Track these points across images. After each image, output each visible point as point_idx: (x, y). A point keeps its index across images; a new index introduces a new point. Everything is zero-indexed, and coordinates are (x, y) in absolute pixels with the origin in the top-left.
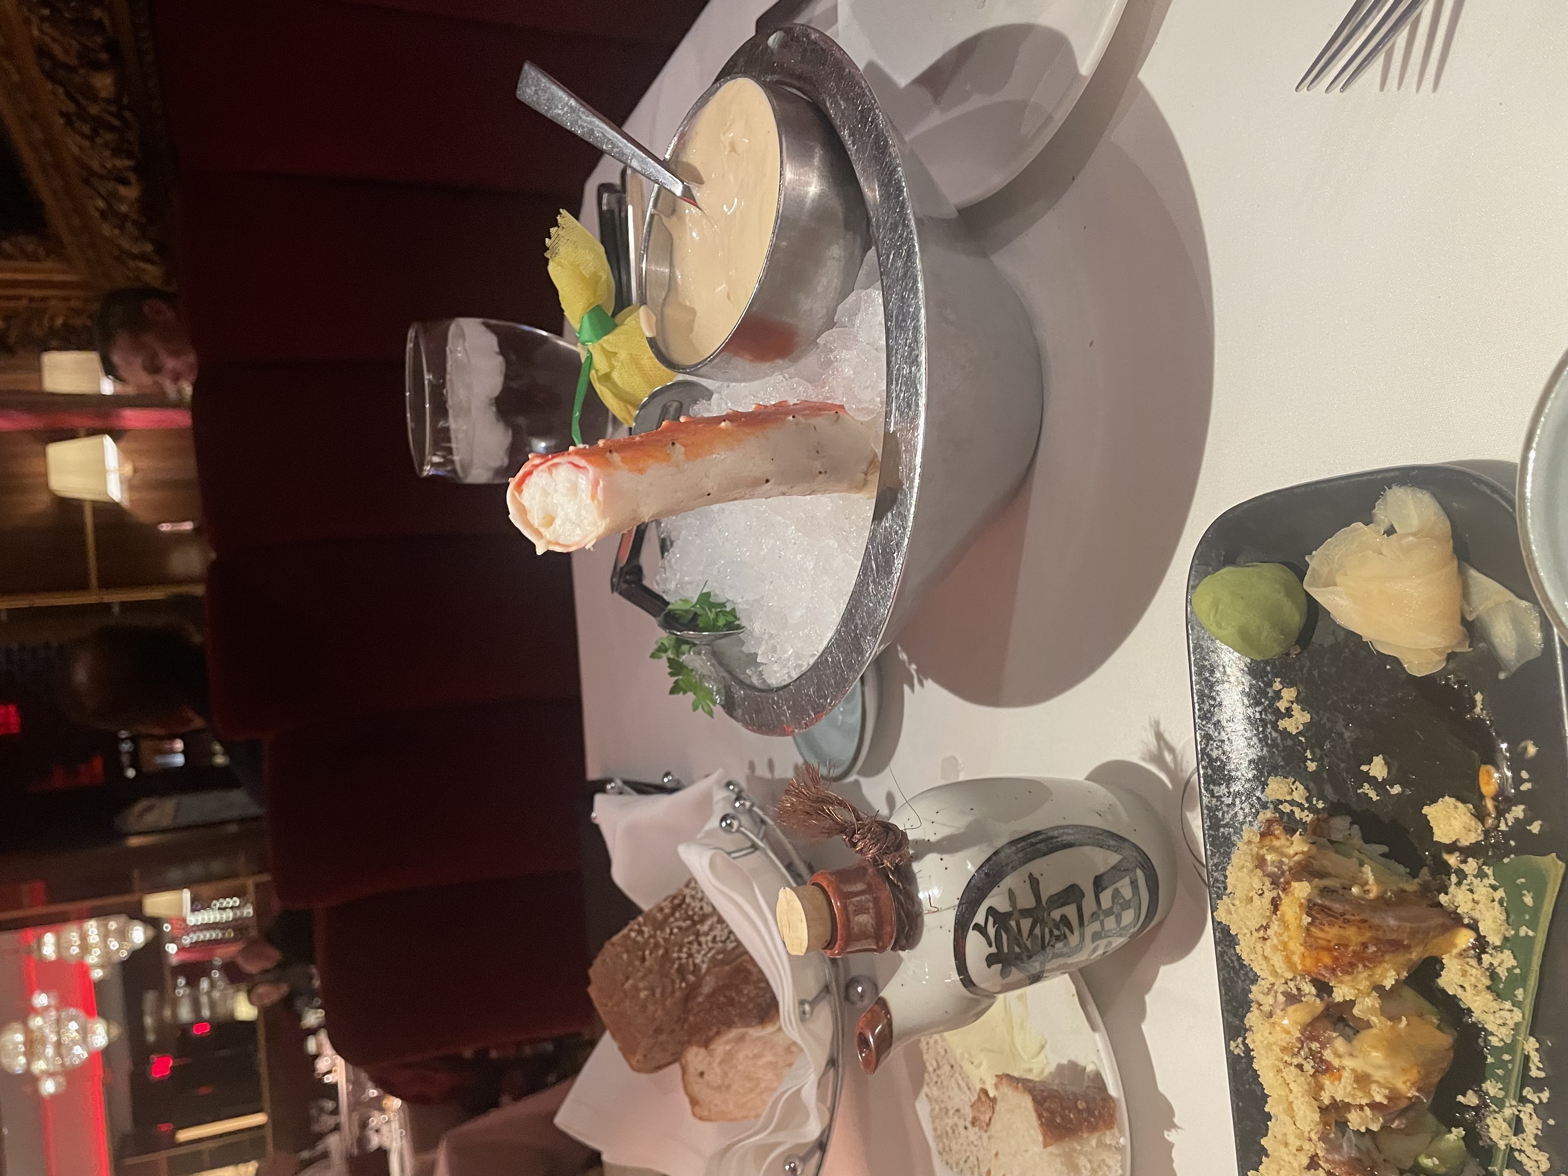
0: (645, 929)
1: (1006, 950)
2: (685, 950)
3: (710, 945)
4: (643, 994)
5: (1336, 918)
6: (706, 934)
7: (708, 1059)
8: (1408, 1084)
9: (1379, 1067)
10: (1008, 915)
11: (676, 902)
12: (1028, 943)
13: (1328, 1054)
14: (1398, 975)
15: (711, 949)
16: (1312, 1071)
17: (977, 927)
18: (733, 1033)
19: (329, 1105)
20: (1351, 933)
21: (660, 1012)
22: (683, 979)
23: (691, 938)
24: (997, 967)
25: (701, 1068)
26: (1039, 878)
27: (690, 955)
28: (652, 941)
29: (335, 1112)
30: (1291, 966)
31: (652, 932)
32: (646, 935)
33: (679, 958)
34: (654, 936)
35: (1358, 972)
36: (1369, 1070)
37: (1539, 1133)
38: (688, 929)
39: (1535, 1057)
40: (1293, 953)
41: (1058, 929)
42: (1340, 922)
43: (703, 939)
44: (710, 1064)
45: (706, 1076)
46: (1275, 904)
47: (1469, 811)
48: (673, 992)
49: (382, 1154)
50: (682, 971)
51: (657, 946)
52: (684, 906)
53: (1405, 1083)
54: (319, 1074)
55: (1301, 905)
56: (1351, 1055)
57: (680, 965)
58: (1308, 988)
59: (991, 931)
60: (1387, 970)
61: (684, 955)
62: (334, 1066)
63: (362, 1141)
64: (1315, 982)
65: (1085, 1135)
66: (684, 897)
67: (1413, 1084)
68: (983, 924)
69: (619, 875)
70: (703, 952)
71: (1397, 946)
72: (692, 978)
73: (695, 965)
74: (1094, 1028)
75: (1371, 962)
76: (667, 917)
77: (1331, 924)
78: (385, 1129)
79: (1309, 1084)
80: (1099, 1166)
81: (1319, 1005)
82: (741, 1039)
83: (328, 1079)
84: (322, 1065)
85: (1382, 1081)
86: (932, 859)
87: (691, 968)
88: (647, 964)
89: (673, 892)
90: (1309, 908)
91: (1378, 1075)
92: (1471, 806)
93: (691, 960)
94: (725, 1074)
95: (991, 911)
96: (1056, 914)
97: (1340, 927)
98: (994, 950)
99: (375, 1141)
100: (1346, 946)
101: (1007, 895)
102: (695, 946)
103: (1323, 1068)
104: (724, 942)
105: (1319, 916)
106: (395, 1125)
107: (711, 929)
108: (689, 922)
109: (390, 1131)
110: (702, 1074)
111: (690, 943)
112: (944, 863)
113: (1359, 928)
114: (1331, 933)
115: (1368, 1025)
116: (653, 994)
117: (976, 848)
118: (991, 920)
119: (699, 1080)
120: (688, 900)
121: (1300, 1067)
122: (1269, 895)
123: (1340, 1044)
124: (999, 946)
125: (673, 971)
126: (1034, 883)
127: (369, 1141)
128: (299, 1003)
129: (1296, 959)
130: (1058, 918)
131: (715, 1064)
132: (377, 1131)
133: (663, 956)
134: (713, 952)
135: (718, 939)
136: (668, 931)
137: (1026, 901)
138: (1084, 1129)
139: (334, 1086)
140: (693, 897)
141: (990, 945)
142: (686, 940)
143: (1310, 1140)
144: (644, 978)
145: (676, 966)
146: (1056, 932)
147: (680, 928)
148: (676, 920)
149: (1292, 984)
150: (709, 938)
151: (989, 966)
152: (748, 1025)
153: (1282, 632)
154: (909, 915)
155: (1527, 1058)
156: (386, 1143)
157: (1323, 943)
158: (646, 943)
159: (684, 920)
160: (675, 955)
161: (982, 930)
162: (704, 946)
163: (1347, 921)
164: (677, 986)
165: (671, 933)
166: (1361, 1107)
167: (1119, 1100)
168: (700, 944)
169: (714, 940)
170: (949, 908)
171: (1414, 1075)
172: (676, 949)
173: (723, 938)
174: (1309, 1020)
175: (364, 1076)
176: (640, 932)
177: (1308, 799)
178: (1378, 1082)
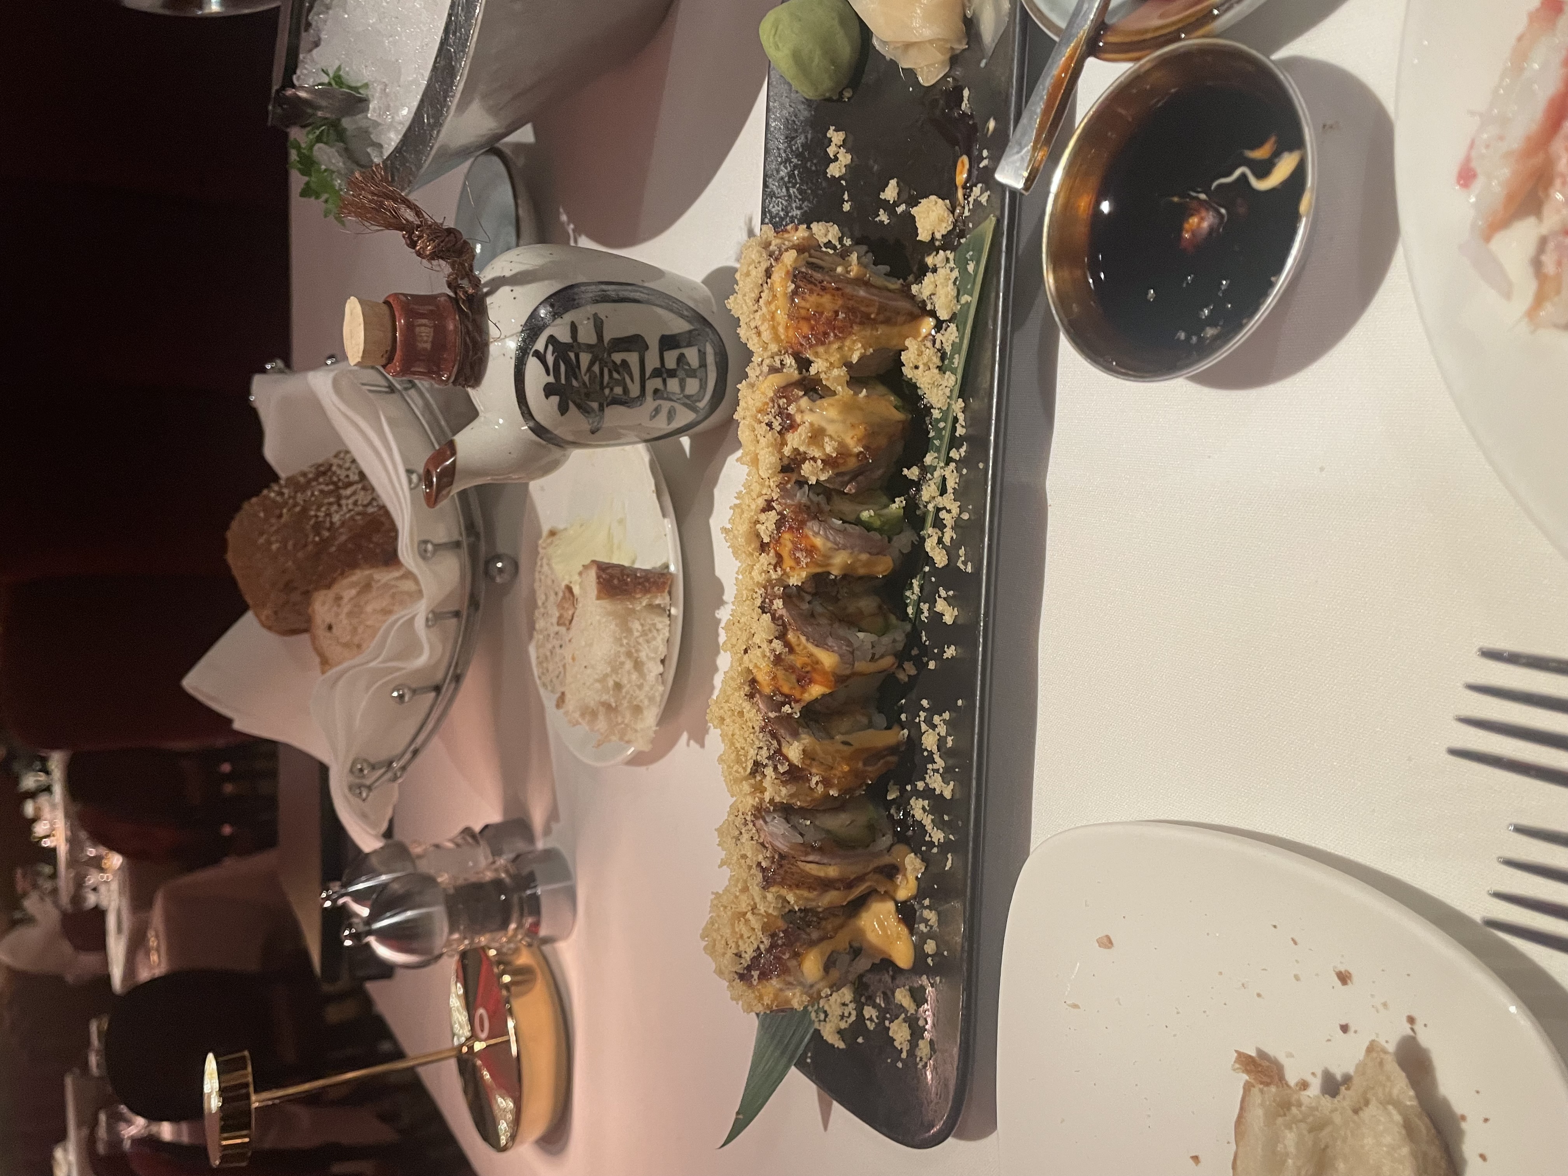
0: (286, 491)
1: (563, 381)
2: (323, 509)
3: (350, 507)
4: (274, 547)
5: (815, 285)
6: (348, 498)
7: (335, 609)
8: (855, 439)
9: (832, 421)
10: (568, 347)
11: (322, 469)
12: (586, 379)
13: (792, 409)
14: (865, 350)
15: (350, 511)
16: (779, 428)
17: (537, 354)
18: (358, 576)
19: (47, 869)
20: (826, 299)
21: (290, 563)
22: (318, 534)
23: (332, 500)
24: (555, 399)
25: (329, 619)
26: (604, 318)
27: (328, 515)
28: (291, 501)
29: (54, 876)
30: (776, 338)
31: (292, 494)
32: (286, 496)
33: (316, 516)
34: (294, 498)
35: (830, 343)
36: (824, 424)
37: (956, 486)
38: (330, 493)
39: (961, 417)
40: (779, 324)
41: (618, 373)
42: (818, 289)
43: (343, 502)
44: (337, 615)
45: (334, 630)
46: (768, 273)
47: (946, 205)
48: (305, 546)
49: (99, 913)
50: (317, 527)
51: (295, 505)
52: (329, 474)
53: (852, 438)
54: (35, 837)
55: (788, 272)
56: (811, 410)
57: (316, 523)
58: (789, 361)
59: (550, 359)
60: (854, 342)
61: (321, 514)
62: (54, 830)
63: (77, 898)
64: (797, 356)
65: (638, 596)
66: (331, 465)
67: (859, 440)
68: (542, 350)
69: (271, 452)
70: (342, 513)
71: (866, 320)
72: (326, 534)
73: (332, 523)
74: (664, 516)
75: (843, 332)
76: (309, 482)
77: (811, 292)
78: (103, 889)
79: (775, 440)
80: (650, 630)
81: (796, 375)
82: (367, 587)
83: (47, 843)
84: (40, 829)
85: (833, 434)
86: (504, 291)
87: (328, 525)
88: (283, 520)
89: (320, 461)
90: (795, 276)
91: (831, 429)
92: (948, 201)
93: (328, 519)
94: (355, 630)
95: (552, 339)
96: (617, 357)
97: (818, 295)
98: (551, 379)
99: (91, 900)
100: (822, 313)
101: (569, 328)
102: (335, 508)
103: (789, 425)
104: (366, 506)
105: (801, 284)
106: (115, 886)
107: (354, 493)
108: (331, 487)
109: (109, 890)
110: (330, 628)
111: (330, 504)
112: (514, 294)
113: (833, 295)
114: (810, 301)
115: (834, 393)
116: (285, 546)
117: (546, 282)
118: (550, 348)
119: (328, 634)
120: (334, 468)
121: (769, 425)
122: (765, 265)
123: (804, 402)
124: (557, 376)
125: (308, 527)
126: (599, 325)
127: (84, 899)
128: (16, 766)
129: (781, 330)
130: (618, 362)
131: (343, 616)
132: (95, 889)
133: (299, 513)
134: (352, 513)
135: (359, 503)
136: (309, 493)
137: (587, 336)
138: (638, 591)
139: (53, 851)
140: (340, 466)
141: (548, 373)
142: (326, 501)
143: (770, 487)
144: (277, 532)
145: (312, 522)
146: (616, 375)
147: (321, 491)
148: (320, 484)
149: (777, 359)
150: (350, 501)
151: (547, 397)
152: (373, 566)
153: (833, 62)
154: (475, 342)
155: (956, 420)
156: (104, 903)
157: (803, 312)
158: (286, 503)
159: (327, 485)
160: (312, 513)
161: (541, 357)
162: (344, 508)
163: (824, 289)
164: (310, 539)
165: (313, 495)
166: (814, 459)
167: (677, 575)
168: (340, 505)
169: (355, 503)
170: (512, 335)
171: (861, 430)
172: (314, 507)
173: (365, 502)
174: (783, 384)
175: (83, 835)
176: (281, 494)
177: (840, 240)
178: (831, 437)
